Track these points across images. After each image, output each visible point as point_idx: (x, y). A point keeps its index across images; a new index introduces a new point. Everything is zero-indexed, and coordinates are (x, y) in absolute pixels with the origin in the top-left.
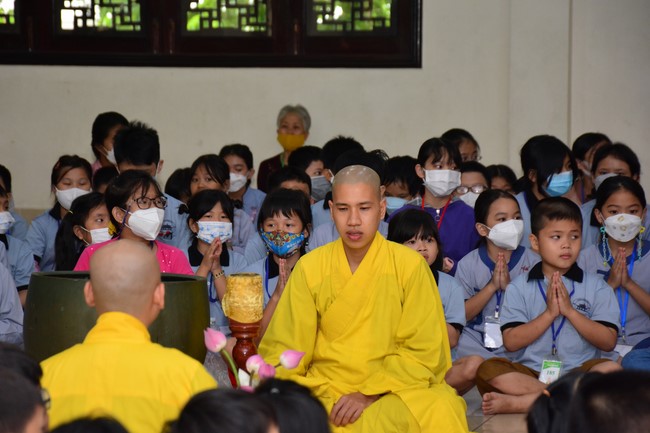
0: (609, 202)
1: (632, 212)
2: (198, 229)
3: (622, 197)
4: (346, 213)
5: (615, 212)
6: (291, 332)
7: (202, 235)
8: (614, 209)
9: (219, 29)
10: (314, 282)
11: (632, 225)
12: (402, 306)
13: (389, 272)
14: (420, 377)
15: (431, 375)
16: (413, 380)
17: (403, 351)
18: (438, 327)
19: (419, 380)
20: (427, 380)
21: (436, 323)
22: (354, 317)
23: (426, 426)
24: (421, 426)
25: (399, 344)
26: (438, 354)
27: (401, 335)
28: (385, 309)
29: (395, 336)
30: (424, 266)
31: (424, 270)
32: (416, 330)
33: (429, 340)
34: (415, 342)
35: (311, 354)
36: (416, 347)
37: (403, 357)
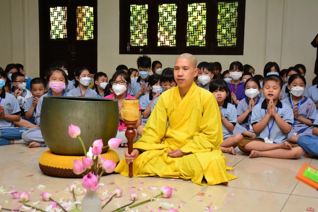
0: (293, 82)
1: (301, 86)
2: (153, 89)
3: (298, 80)
4: (178, 71)
5: (295, 86)
6: (155, 124)
7: (154, 91)
8: (295, 84)
9: (194, 46)
10: (167, 103)
11: (301, 91)
12: (203, 115)
13: (198, 100)
14: (206, 147)
15: (212, 146)
16: (203, 148)
17: (201, 134)
18: (217, 125)
19: (206, 148)
20: (209, 148)
21: (216, 123)
22: (182, 119)
23: (207, 170)
24: (204, 169)
25: (200, 132)
26: (216, 137)
27: (201, 127)
28: (195, 115)
29: (198, 128)
30: (213, 98)
31: (213, 100)
32: (207, 126)
33: (213, 130)
34: (207, 131)
35: (163, 134)
36: (207, 133)
37: (201, 137)
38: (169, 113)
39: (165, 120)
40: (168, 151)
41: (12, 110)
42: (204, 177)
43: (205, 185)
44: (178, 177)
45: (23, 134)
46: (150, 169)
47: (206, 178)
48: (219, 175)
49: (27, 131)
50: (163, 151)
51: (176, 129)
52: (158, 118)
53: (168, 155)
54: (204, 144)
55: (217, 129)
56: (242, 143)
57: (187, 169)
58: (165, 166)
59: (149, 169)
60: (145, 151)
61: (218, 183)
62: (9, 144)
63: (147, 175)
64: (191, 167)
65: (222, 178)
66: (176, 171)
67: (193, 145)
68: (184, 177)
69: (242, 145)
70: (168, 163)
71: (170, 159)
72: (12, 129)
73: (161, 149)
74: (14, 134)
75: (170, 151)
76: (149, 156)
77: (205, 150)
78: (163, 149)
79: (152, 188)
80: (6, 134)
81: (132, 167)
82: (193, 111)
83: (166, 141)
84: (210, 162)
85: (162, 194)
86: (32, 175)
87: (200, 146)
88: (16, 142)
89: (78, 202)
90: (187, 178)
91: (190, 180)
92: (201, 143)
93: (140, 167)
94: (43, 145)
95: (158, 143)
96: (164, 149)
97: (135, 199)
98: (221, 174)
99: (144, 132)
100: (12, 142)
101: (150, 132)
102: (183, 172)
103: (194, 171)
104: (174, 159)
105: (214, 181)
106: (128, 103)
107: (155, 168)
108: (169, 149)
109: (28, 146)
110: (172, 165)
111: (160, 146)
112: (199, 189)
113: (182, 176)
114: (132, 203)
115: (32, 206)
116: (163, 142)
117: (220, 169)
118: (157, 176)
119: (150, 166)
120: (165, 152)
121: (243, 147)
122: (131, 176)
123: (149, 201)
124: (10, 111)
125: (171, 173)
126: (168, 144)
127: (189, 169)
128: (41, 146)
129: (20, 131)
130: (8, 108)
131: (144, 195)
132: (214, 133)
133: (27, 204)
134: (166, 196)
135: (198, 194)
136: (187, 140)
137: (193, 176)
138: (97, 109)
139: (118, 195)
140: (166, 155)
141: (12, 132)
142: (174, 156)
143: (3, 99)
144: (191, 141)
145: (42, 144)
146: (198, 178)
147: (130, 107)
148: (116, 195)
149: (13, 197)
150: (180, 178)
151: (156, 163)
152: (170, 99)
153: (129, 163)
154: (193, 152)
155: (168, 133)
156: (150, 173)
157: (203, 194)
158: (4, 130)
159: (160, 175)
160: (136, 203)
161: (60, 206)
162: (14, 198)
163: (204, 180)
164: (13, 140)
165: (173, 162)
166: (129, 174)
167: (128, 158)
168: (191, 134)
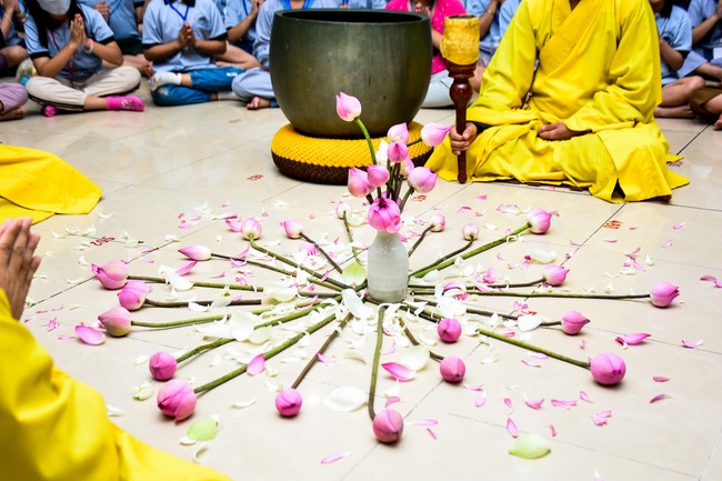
10: (536, 18)
12: (618, 43)
13: (608, 11)
14: (624, 117)
15: (636, 114)
16: (616, 120)
17: (612, 88)
18: (651, 67)
19: (622, 121)
20: (630, 120)
21: (648, 63)
22: (569, 53)
23: (624, 169)
24: (618, 168)
25: (611, 82)
26: (647, 94)
27: (614, 72)
28: (600, 45)
29: (607, 73)
30: (644, 5)
31: (644, 9)
32: (628, 69)
33: (639, 78)
34: (628, 80)
35: (528, 86)
36: (626, 85)
37: (612, 95)
38: (541, 39)
39: (531, 56)
40: (536, 127)
41: (210, 32)
42: (618, 184)
43: (619, 202)
44: (559, 183)
45: (235, 81)
46: (500, 166)
47: (622, 187)
48: (651, 181)
49: (243, 75)
50: (527, 127)
51: (556, 76)
52: (516, 49)
53: (538, 136)
54: (619, 112)
55: (649, 76)
56: (700, 98)
57: (580, 165)
58: (532, 159)
59: (497, 165)
60: (488, 126)
61: (649, 197)
62: (209, 100)
63: (493, 179)
64: (589, 163)
65: (657, 187)
66: (554, 170)
67: (595, 113)
68: (573, 183)
69: (700, 102)
70: (537, 154)
71: (541, 145)
72: (211, 70)
73: (522, 124)
74: (216, 81)
75: (543, 127)
76: (498, 139)
77: (621, 124)
78: (528, 122)
79: (506, 210)
80: (200, 81)
81: (465, 161)
82: (597, 36)
83: (531, 104)
84: (633, 154)
85: (530, 226)
86: (260, 177)
87: (609, 116)
88: (220, 96)
89: (356, 244)
90: (579, 185)
91: (586, 189)
92: (611, 110)
93: (477, 161)
94: (273, 104)
95: (516, 108)
96: (531, 123)
97: (472, 237)
98: (655, 177)
99: (486, 82)
100: (213, 97)
101: (499, 82)
102: (570, 172)
103: (595, 172)
104: (550, 143)
105: (639, 194)
106: (457, 26)
107: (510, 163)
108: (540, 122)
109: (245, 106)
110: (548, 158)
111: (521, 115)
112: (606, 211)
113: (567, 179)
114: (468, 247)
115: (268, 249)
116: (525, 106)
117: (653, 168)
118: (513, 180)
119: (499, 158)
120: (532, 128)
121: (703, 106)
122: (462, 179)
123: (503, 241)
124: (206, 33)
125: (544, 173)
126: (537, 111)
127: (585, 166)
128: (269, 107)
129: (228, 74)
130: (200, 26)
131: (491, 227)
132: (641, 85)
133: (258, 244)
134: (537, 231)
135: (606, 225)
136: (581, 102)
137: (594, 181)
138: (387, 39)
139: (436, 228)
140: (533, 134)
141: (213, 76)
142: (552, 137)
143: (191, 9)
144: (590, 103)
145: (271, 103)
146: (603, 187)
147: (461, 35)
148: (432, 226)
149: (229, 228)
150: (563, 186)
151: (511, 153)
152: (544, 9)
153: (459, 153)
154: (594, 129)
155: (537, 85)
156: (500, 173)
157: (615, 224)
158: (196, 73)
159: (519, 177)
160: (476, 246)
161: (321, 250)
162: (232, 231)
163: (618, 192)
164: (216, 93)
165: (548, 150)
166: (459, 176)
167: (457, 143)
168: (589, 87)
